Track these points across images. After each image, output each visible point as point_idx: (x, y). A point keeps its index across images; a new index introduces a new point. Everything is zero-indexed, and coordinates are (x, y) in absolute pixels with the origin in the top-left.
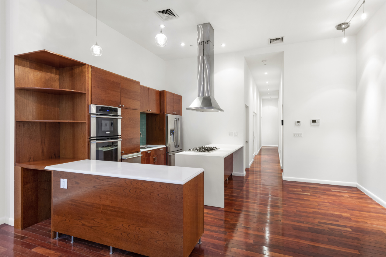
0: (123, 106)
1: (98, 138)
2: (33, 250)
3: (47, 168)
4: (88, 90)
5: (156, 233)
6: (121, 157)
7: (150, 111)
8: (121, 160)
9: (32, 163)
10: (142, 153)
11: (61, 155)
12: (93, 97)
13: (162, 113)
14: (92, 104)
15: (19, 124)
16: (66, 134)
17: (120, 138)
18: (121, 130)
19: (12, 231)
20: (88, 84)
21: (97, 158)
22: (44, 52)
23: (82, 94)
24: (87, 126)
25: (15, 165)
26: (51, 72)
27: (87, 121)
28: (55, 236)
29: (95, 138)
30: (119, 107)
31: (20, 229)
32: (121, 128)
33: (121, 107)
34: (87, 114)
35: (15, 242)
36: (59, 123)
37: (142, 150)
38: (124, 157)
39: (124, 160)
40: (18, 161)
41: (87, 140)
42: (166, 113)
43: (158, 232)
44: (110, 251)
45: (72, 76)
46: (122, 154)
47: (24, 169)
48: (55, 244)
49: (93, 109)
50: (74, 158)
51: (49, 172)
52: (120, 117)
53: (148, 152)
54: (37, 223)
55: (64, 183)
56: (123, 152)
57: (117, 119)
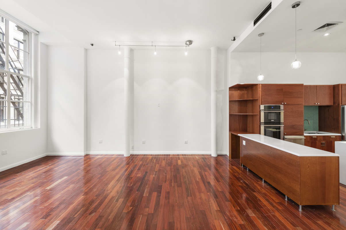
0: (285, 103)
1: (265, 123)
2: (233, 167)
3: (239, 135)
4: (259, 97)
5: (284, 180)
6: (284, 136)
7: (318, 104)
8: (284, 139)
9: (235, 132)
10: (305, 136)
11: (248, 131)
12: (262, 100)
13: (337, 104)
14: (261, 105)
15: (231, 116)
16: (249, 120)
17: (283, 124)
18: (284, 119)
19: (228, 158)
20: (260, 94)
21: (265, 134)
22: (238, 85)
23: (256, 100)
24: (259, 117)
25: (229, 132)
26: (243, 91)
27: (258, 114)
28: (241, 166)
29: (263, 123)
30: (282, 104)
31: (231, 158)
32: (284, 118)
33: (284, 104)
34: (259, 110)
35: (229, 163)
36: (247, 115)
37: (305, 134)
38: (286, 137)
39: (286, 138)
40: (230, 130)
41: (259, 124)
42: (342, 104)
43: (285, 179)
44: (262, 181)
45: (252, 91)
46: (284, 135)
47: (232, 134)
48: (241, 168)
49: (262, 107)
50: (253, 132)
51: (239, 137)
52: (283, 111)
53: (313, 137)
54: (237, 158)
55: (244, 143)
56: (286, 133)
57: (280, 112)
